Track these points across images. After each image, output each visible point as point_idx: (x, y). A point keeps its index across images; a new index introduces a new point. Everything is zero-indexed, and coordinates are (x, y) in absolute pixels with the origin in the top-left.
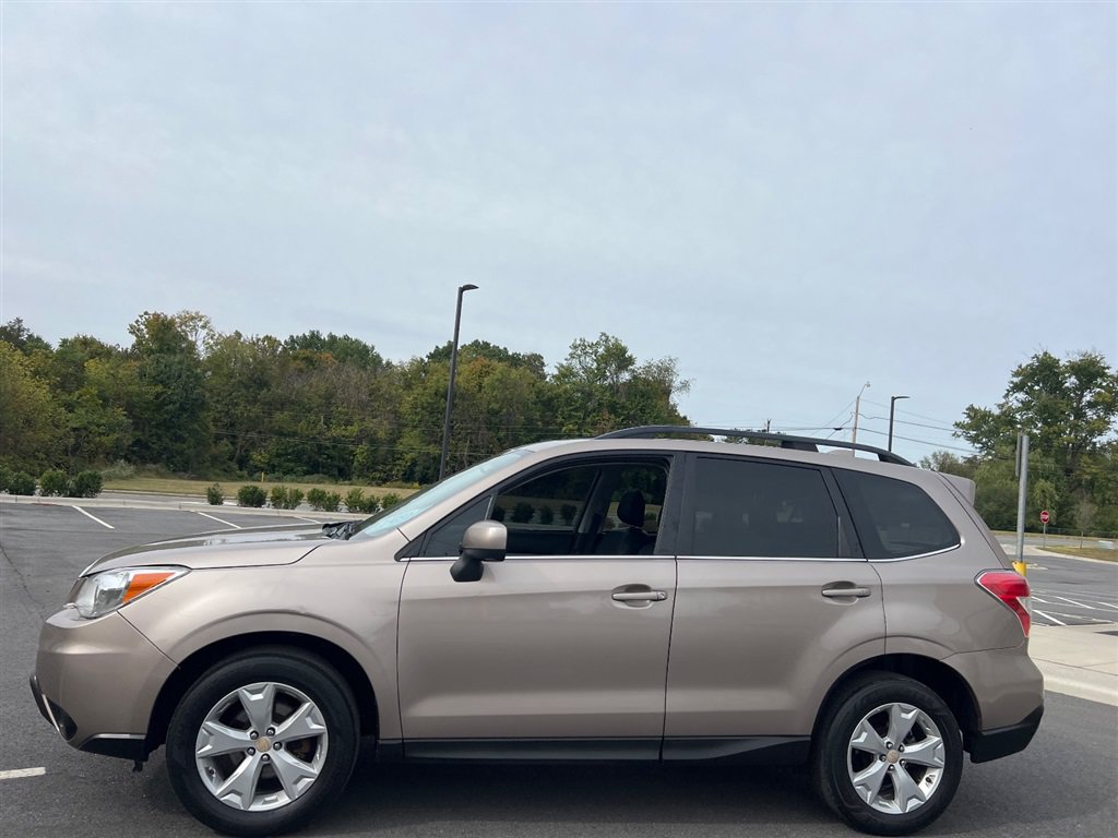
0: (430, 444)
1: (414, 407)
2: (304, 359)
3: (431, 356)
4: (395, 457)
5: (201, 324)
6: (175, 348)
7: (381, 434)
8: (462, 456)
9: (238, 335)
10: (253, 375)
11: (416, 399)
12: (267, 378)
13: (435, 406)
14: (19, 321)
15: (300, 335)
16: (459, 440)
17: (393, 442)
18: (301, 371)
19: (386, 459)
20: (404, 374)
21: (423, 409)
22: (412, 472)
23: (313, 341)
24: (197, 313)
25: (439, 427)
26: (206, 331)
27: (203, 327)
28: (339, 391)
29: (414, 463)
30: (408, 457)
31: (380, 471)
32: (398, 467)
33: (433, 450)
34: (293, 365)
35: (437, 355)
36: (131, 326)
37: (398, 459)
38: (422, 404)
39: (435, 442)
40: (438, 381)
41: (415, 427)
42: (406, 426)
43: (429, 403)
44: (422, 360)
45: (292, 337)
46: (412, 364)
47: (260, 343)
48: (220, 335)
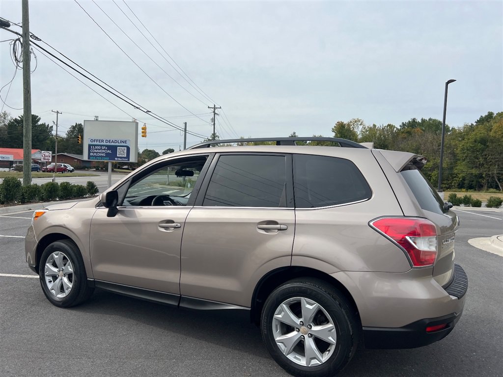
0: (473, 168)
1: (463, 149)
2: (407, 132)
3: (478, 122)
4: (453, 176)
5: (359, 123)
6: (347, 135)
7: (445, 165)
8: (493, 174)
9: (375, 126)
10: (380, 143)
11: (463, 145)
12: (386, 144)
13: (475, 148)
14: (295, 133)
15: (407, 121)
16: (491, 165)
17: (452, 168)
18: (405, 138)
19: (448, 177)
20: (460, 133)
21: (468, 150)
22: (463, 184)
23: (413, 124)
24: (358, 119)
25: (477, 159)
26: (362, 126)
27: (361, 125)
28: (422, 146)
29: (464, 179)
30: (460, 176)
31: (445, 184)
32: (455, 181)
33: (475, 171)
34: (400, 136)
35: (481, 121)
36: (333, 129)
37: (455, 177)
38: (467, 148)
39: (476, 167)
40: (476, 135)
41: (464, 160)
42: (459, 160)
43: (471, 147)
44: (472, 124)
45: (403, 123)
46: (464, 128)
47: (386, 128)
48: (368, 127)
